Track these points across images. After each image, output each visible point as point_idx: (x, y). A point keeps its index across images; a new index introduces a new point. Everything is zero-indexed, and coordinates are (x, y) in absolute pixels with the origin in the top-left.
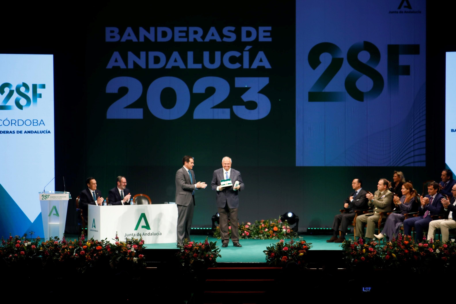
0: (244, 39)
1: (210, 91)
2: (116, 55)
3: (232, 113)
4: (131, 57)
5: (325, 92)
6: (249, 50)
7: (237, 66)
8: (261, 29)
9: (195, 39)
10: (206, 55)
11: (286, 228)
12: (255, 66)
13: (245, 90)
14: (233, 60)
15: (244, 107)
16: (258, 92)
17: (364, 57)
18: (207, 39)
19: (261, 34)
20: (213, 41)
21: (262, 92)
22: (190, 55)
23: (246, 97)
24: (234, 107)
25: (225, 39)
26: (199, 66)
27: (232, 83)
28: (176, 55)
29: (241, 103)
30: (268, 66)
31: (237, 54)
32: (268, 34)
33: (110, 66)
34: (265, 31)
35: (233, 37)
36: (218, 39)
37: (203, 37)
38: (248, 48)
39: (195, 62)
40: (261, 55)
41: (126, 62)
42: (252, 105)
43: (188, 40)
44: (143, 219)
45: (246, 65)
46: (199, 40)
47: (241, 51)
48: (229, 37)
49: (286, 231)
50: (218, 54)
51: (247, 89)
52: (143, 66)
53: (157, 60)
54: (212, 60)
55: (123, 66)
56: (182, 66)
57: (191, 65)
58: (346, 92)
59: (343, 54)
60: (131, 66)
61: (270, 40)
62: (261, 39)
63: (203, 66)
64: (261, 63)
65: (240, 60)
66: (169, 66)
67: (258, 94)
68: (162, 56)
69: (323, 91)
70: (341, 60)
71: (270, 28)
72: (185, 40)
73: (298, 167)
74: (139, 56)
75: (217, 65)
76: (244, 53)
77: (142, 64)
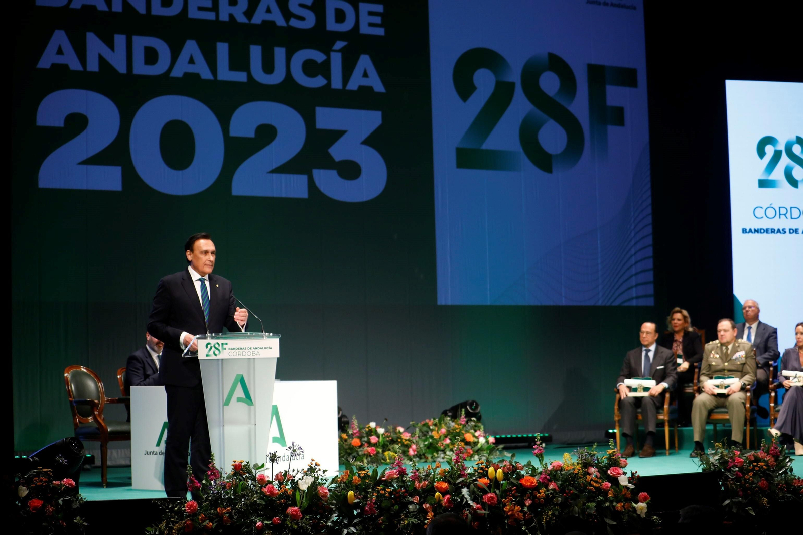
0: (332, 25)
1: (266, 134)
2: (59, 38)
3: (312, 185)
4: (94, 45)
5: (487, 151)
6: (342, 51)
7: (318, 82)
8: (364, 7)
9: (231, 16)
10: (256, 52)
12: (354, 84)
13: (336, 135)
14: (310, 68)
15: (333, 173)
16: (361, 141)
17: (549, 83)
18: (257, 19)
19: (365, 19)
20: (269, 25)
21: (367, 142)
22: (223, 49)
24: (316, 172)
25: (294, 23)
26: (241, 77)
27: (309, 120)
28: (191, 47)
29: (328, 163)
30: (379, 87)
31: (318, 57)
32: (378, 20)
33: (47, 60)
34: (371, 13)
35: (310, 21)
36: (280, 21)
37: (249, 13)
38: (339, 45)
39: (233, 67)
40: (365, 62)
41: (82, 58)
42: (350, 170)
43: (217, 15)
45: (337, 82)
46: (241, 19)
47: (327, 50)
48: (302, 18)
50: (279, 53)
51: (340, 134)
52: (122, 69)
53: (151, 56)
54: (268, 67)
55: (75, 65)
56: (206, 74)
57: (225, 74)
58: (522, 150)
59: (515, 76)
60: (93, 66)
61: (380, 32)
62: (365, 29)
63: (250, 76)
64: (366, 79)
65: (324, 69)
66: (177, 72)
67: (362, 145)
68: (163, 49)
69: (483, 147)
70: (512, 85)
71: (379, 8)
72: (211, 16)
73: (441, 306)
74: (111, 45)
75: (277, 77)
76: (333, 54)
77: (118, 62)
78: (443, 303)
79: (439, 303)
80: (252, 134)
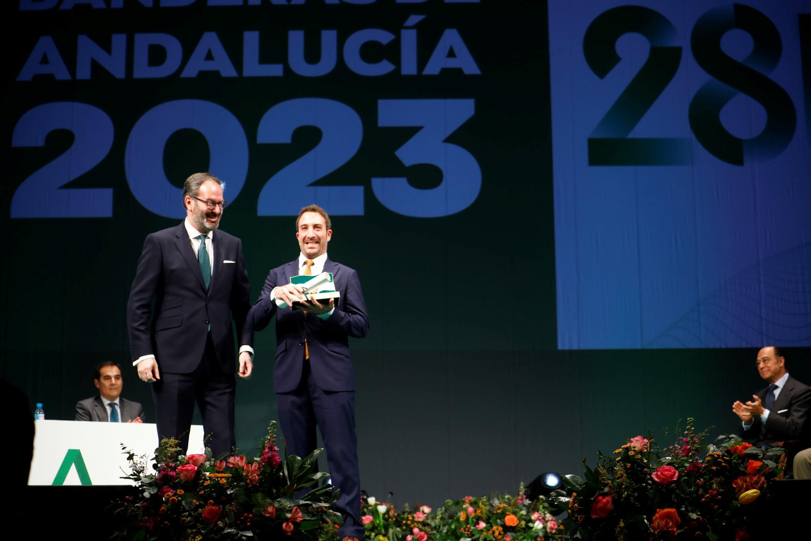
1: (307, 138)
2: (46, 45)
3: (370, 199)
4: (87, 49)
5: (634, 140)
6: (417, 26)
7: (384, 68)
10: (296, 40)
11: (544, 521)
12: (433, 68)
13: (408, 133)
14: (370, 52)
15: (402, 182)
16: (444, 138)
17: (737, 45)
21: (454, 139)
22: (251, 41)
23: (408, 154)
24: (377, 184)
26: (275, 70)
27: (368, 115)
28: (210, 41)
29: (395, 169)
30: (470, 67)
31: (384, 37)
33: (26, 74)
38: (414, 19)
39: (265, 58)
40: (451, 38)
41: (71, 64)
42: (426, 177)
44: (73, 467)
45: (409, 67)
47: (396, 27)
49: (545, 528)
50: (329, 38)
51: (412, 131)
52: (119, 73)
53: (157, 55)
54: (313, 54)
55: (61, 73)
56: (227, 70)
57: (253, 67)
58: (693, 136)
59: (681, 38)
60: (84, 72)
63: (287, 70)
64: (451, 60)
65: (392, 52)
66: (190, 71)
67: (444, 144)
68: (173, 46)
69: (631, 136)
70: (677, 51)
72: (237, 1)
73: (564, 352)
74: (107, 48)
75: (326, 65)
76: (404, 33)
77: (115, 66)
78: (567, 348)
79: (560, 347)
80: (288, 140)
